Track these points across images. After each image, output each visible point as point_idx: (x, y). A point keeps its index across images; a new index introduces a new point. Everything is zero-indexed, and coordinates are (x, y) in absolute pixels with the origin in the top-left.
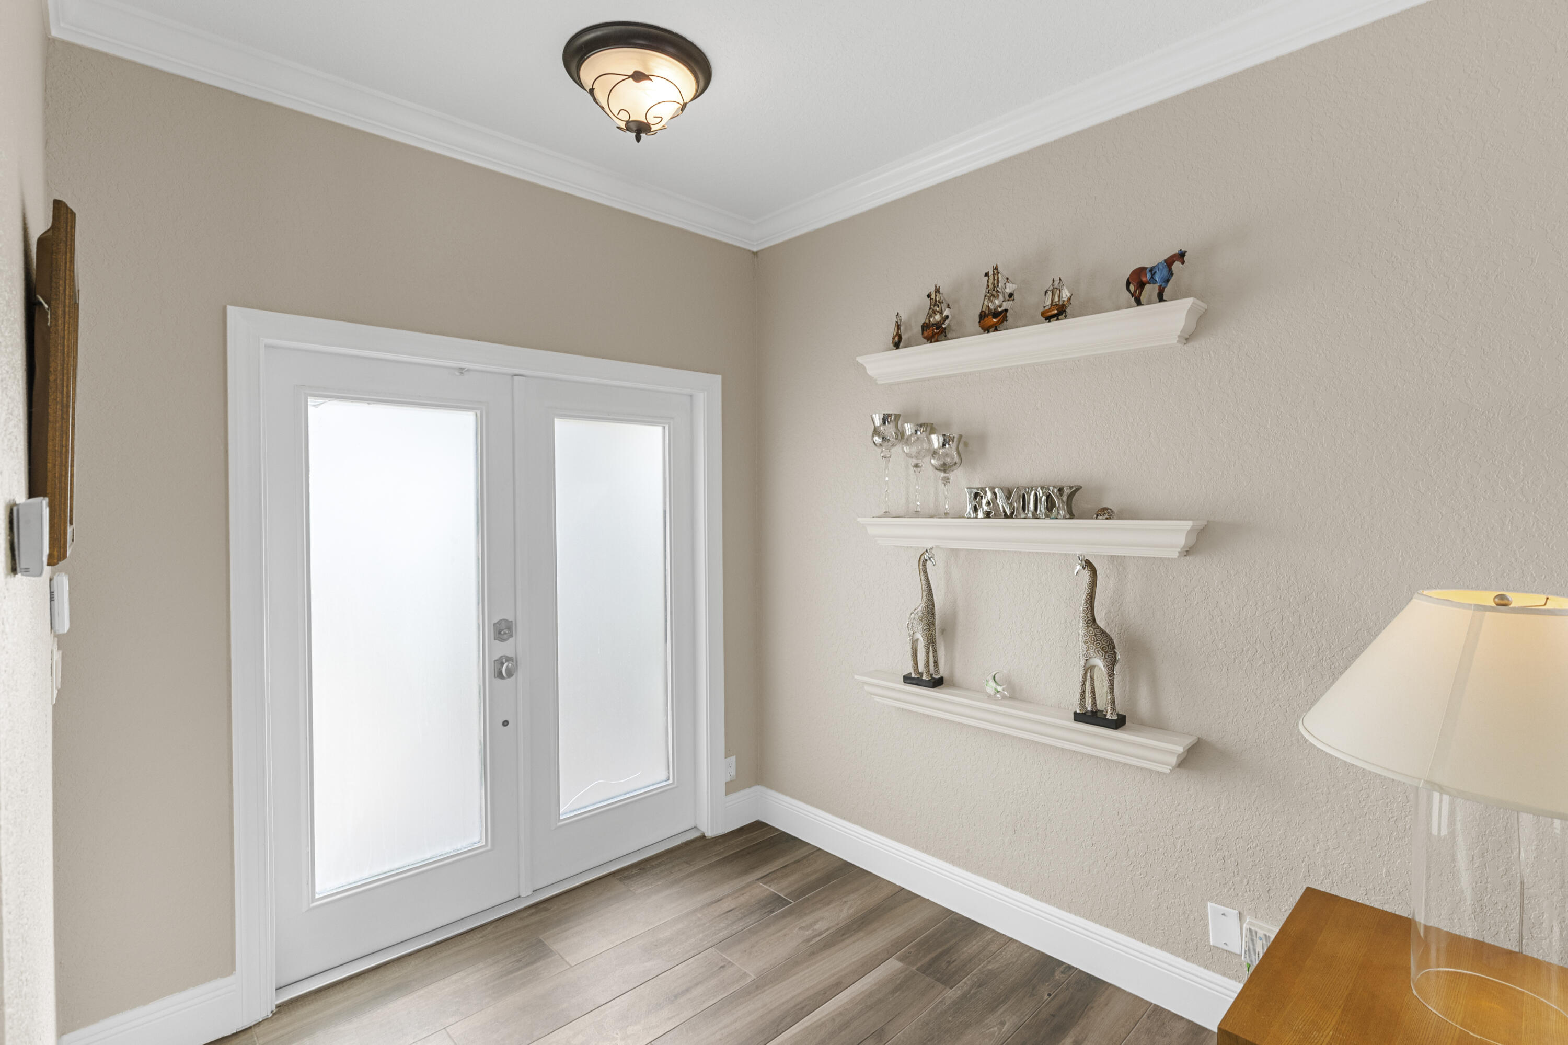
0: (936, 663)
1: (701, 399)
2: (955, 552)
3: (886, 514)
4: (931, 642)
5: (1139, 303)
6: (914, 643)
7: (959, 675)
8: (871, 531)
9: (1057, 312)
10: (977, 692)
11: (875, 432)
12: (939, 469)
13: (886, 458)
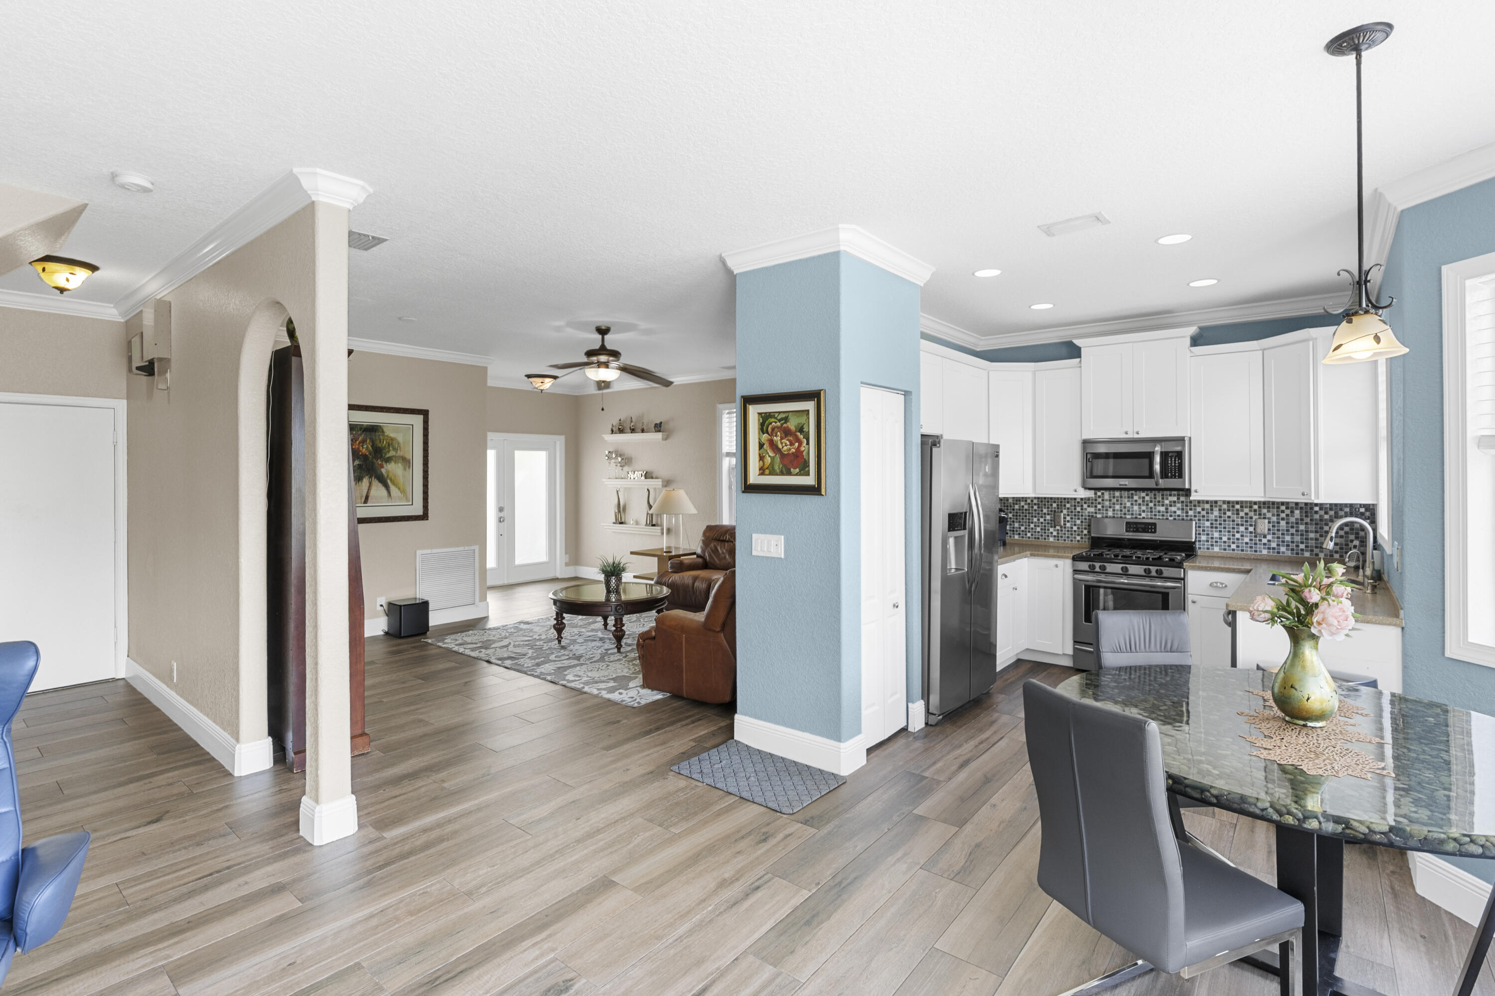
0: (621, 518)
1: (558, 443)
2: (626, 488)
3: (609, 478)
4: (619, 511)
5: (656, 432)
6: (616, 513)
7: (626, 521)
8: (606, 483)
9: (643, 431)
10: (630, 524)
11: (607, 456)
12: (621, 466)
13: (610, 463)
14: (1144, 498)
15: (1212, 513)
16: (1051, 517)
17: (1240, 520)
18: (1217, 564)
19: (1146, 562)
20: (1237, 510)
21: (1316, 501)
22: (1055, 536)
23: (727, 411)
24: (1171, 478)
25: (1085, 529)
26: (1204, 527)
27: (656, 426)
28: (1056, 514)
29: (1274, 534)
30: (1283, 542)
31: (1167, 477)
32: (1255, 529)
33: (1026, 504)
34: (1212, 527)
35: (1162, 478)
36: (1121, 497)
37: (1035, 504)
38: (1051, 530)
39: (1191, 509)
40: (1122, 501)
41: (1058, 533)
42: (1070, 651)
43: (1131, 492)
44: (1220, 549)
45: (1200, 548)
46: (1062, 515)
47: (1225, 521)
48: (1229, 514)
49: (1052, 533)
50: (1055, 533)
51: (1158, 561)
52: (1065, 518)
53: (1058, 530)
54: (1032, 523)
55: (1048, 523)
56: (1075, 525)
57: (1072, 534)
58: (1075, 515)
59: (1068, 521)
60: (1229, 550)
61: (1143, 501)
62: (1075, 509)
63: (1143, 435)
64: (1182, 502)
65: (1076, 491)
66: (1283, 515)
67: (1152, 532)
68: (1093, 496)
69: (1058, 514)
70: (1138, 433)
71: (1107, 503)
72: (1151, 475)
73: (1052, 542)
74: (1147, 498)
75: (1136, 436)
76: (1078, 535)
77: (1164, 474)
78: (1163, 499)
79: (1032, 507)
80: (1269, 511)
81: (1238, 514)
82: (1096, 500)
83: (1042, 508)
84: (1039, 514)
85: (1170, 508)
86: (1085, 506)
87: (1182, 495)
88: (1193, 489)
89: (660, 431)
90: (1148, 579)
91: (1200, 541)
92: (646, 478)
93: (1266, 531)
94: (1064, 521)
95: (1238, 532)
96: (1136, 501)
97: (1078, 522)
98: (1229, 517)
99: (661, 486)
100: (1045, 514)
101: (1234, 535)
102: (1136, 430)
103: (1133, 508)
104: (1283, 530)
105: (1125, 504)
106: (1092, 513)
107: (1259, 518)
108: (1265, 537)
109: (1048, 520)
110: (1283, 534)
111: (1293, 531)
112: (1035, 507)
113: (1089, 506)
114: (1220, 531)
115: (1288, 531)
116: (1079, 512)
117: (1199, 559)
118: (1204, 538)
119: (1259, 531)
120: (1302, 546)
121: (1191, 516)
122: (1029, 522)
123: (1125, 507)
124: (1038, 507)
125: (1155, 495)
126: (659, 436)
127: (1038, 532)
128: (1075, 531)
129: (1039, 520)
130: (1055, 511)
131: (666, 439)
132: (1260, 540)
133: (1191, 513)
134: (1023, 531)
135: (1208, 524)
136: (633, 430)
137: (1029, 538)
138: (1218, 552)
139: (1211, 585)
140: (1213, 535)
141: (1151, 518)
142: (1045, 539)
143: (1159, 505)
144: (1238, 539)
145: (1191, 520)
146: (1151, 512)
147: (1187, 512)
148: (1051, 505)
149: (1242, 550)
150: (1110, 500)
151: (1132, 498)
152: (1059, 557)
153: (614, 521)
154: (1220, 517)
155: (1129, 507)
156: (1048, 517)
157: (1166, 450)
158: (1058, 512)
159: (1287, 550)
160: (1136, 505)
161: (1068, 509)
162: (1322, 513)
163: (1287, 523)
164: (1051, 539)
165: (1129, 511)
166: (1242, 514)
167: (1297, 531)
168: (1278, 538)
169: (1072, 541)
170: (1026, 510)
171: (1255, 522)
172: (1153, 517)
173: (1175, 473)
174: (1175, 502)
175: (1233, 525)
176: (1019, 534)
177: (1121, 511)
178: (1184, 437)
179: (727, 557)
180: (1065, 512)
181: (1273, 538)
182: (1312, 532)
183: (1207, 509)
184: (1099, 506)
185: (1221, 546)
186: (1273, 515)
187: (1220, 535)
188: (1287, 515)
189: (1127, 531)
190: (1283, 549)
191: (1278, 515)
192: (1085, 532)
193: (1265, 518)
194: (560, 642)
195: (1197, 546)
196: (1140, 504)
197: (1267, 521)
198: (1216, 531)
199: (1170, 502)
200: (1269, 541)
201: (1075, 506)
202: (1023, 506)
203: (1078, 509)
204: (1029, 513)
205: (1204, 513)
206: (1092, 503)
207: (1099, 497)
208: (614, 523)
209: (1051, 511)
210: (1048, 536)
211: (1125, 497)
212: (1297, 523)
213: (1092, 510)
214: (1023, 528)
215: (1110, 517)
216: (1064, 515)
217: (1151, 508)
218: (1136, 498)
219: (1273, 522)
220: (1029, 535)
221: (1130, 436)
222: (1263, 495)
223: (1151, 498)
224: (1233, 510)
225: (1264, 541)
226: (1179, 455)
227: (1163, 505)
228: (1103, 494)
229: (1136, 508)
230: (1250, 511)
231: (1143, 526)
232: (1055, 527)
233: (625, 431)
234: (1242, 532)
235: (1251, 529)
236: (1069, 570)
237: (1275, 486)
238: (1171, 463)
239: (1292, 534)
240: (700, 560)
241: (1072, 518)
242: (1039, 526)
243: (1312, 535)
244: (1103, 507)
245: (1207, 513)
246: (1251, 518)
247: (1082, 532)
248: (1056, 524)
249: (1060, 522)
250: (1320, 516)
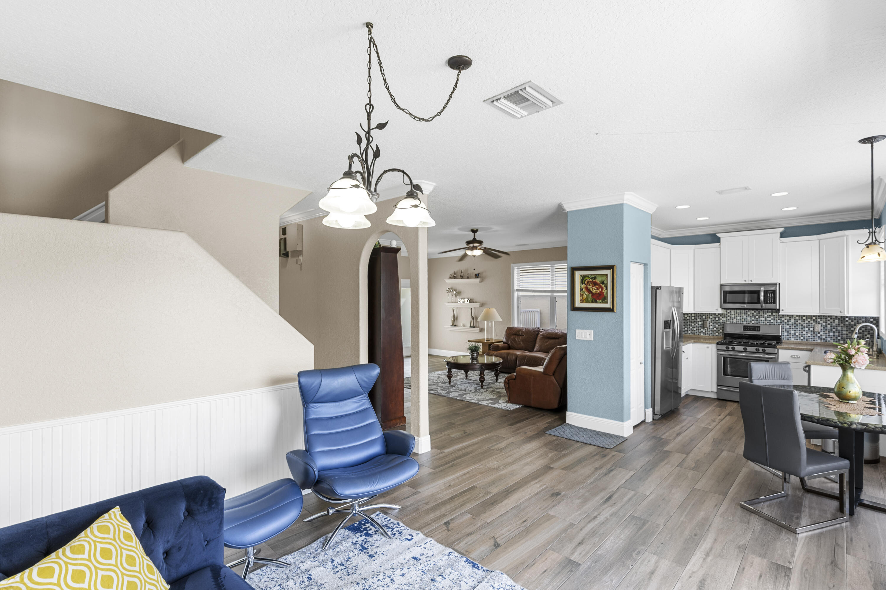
0: (455, 323)
2: (457, 308)
3: (448, 302)
4: (454, 320)
5: (476, 278)
6: (452, 320)
7: (458, 325)
8: (446, 305)
9: (468, 278)
10: (460, 326)
11: (447, 290)
12: (456, 296)
13: (449, 294)
14: (753, 313)
15: (790, 321)
16: (702, 323)
17: (805, 325)
18: (793, 346)
19: (757, 345)
20: (804, 320)
21: (847, 315)
22: (704, 333)
23: (516, 268)
24: (770, 303)
25: (721, 329)
26: (786, 328)
27: (476, 275)
28: (705, 322)
29: (824, 332)
30: (829, 336)
31: (767, 303)
32: (813, 329)
33: (688, 316)
34: (790, 328)
35: (764, 303)
36: (741, 313)
37: (693, 317)
38: (702, 330)
39: (779, 319)
40: (741, 315)
41: (706, 331)
42: (715, 390)
43: (746, 311)
44: (795, 339)
45: (783, 339)
46: (708, 322)
47: (797, 325)
48: (799, 321)
49: (702, 331)
50: (704, 331)
51: (762, 345)
52: (709, 324)
53: (706, 330)
54: (691, 326)
55: (700, 326)
56: (715, 327)
57: (713, 332)
58: (715, 322)
59: (711, 325)
60: (800, 340)
61: (753, 315)
62: (715, 319)
63: (754, 282)
64: (774, 316)
65: (717, 310)
66: (829, 322)
67: (757, 331)
68: (725, 312)
69: (706, 321)
70: (751, 281)
71: (733, 316)
72: (759, 302)
73: (702, 336)
74: (755, 314)
75: (750, 282)
76: (717, 332)
77: (766, 302)
78: (763, 314)
79: (691, 318)
80: (821, 320)
81: (804, 322)
82: (727, 314)
83: (697, 318)
84: (695, 321)
85: (768, 319)
86: (721, 317)
87: (774, 312)
88: (781, 309)
89: (478, 278)
90: (757, 354)
91: (783, 335)
92: (470, 302)
93: (820, 330)
94: (709, 325)
95: (804, 331)
96: (749, 315)
97: (717, 326)
98: (800, 323)
99: (479, 307)
100: (698, 321)
101: (802, 332)
102: (750, 279)
103: (747, 318)
104: (829, 330)
105: (743, 316)
106: (725, 321)
107: (816, 324)
108: (819, 333)
109: (700, 325)
110: (829, 332)
111: (834, 330)
112: (693, 318)
113: (723, 318)
114: (795, 330)
115: (831, 330)
116: (717, 321)
117: (783, 344)
118: (786, 334)
119: (816, 330)
120: (839, 338)
121: (779, 323)
122: (689, 326)
123: (743, 318)
124: (695, 318)
125: (759, 312)
126: (478, 280)
127: (695, 331)
128: (715, 330)
129: (695, 325)
130: (704, 320)
131: (481, 282)
132: (816, 335)
133: (779, 321)
134: (686, 330)
135: (788, 327)
136: (463, 277)
137: (689, 334)
138: (793, 341)
139: (791, 356)
140: (791, 332)
141: (757, 324)
142: (698, 334)
143: (761, 317)
144: (804, 334)
145: (779, 325)
146: (757, 320)
147: (777, 321)
148: (702, 317)
149: (807, 340)
150: (734, 315)
151: (747, 313)
152: (710, 343)
153: (451, 325)
154: (795, 323)
155: (745, 318)
156: (700, 323)
157: (767, 290)
158: (706, 320)
159: (831, 340)
160: (749, 317)
161: (711, 319)
162: (850, 321)
163: (831, 326)
164: (702, 334)
165: (745, 320)
166: (807, 322)
167: (836, 330)
168: (826, 334)
169: (713, 335)
170: (688, 319)
171: (814, 325)
172: (758, 323)
173: (772, 301)
174: (770, 315)
175: (802, 327)
176: (684, 332)
177: (741, 320)
178: (776, 283)
179: (521, 343)
180: (710, 320)
181: (823, 334)
182: (844, 331)
183: (788, 319)
184: (729, 318)
185: (795, 338)
186: (824, 322)
187: (794, 332)
188: (831, 322)
189: (744, 330)
190: (829, 339)
191: (826, 322)
192: (721, 331)
193: (819, 324)
194: (450, 383)
195: (782, 338)
196: (751, 317)
197: (820, 325)
198: (792, 330)
199: (767, 315)
200: (821, 335)
201: (715, 317)
202: (686, 318)
203: (717, 319)
204: (690, 321)
205: (786, 321)
206: (725, 316)
207: (729, 313)
208: (451, 326)
209: (702, 320)
210: (700, 333)
211: (743, 313)
212: (836, 326)
213: (725, 319)
214: (686, 329)
215: (735, 323)
216: (709, 322)
217: (757, 319)
218: (749, 313)
219: (824, 326)
220: (689, 332)
221: (747, 282)
222: (818, 312)
223: (757, 313)
224: (802, 320)
225: (819, 335)
226: (774, 292)
227: (763, 317)
228: (730, 311)
229: (749, 318)
230: (811, 320)
231: (753, 328)
232: (704, 328)
233: (457, 278)
234: (807, 331)
235: (812, 329)
236: (715, 350)
237: (825, 308)
238: (769, 297)
239: (834, 332)
240: (506, 345)
241: (713, 324)
242: (695, 328)
243: (844, 332)
244: (730, 318)
245: (788, 321)
246: (812, 324)
247: (719, 331)
248: (705, 326)
249: (707, 326)
250: (849, 323)
